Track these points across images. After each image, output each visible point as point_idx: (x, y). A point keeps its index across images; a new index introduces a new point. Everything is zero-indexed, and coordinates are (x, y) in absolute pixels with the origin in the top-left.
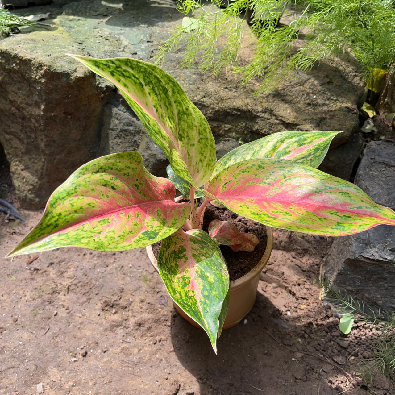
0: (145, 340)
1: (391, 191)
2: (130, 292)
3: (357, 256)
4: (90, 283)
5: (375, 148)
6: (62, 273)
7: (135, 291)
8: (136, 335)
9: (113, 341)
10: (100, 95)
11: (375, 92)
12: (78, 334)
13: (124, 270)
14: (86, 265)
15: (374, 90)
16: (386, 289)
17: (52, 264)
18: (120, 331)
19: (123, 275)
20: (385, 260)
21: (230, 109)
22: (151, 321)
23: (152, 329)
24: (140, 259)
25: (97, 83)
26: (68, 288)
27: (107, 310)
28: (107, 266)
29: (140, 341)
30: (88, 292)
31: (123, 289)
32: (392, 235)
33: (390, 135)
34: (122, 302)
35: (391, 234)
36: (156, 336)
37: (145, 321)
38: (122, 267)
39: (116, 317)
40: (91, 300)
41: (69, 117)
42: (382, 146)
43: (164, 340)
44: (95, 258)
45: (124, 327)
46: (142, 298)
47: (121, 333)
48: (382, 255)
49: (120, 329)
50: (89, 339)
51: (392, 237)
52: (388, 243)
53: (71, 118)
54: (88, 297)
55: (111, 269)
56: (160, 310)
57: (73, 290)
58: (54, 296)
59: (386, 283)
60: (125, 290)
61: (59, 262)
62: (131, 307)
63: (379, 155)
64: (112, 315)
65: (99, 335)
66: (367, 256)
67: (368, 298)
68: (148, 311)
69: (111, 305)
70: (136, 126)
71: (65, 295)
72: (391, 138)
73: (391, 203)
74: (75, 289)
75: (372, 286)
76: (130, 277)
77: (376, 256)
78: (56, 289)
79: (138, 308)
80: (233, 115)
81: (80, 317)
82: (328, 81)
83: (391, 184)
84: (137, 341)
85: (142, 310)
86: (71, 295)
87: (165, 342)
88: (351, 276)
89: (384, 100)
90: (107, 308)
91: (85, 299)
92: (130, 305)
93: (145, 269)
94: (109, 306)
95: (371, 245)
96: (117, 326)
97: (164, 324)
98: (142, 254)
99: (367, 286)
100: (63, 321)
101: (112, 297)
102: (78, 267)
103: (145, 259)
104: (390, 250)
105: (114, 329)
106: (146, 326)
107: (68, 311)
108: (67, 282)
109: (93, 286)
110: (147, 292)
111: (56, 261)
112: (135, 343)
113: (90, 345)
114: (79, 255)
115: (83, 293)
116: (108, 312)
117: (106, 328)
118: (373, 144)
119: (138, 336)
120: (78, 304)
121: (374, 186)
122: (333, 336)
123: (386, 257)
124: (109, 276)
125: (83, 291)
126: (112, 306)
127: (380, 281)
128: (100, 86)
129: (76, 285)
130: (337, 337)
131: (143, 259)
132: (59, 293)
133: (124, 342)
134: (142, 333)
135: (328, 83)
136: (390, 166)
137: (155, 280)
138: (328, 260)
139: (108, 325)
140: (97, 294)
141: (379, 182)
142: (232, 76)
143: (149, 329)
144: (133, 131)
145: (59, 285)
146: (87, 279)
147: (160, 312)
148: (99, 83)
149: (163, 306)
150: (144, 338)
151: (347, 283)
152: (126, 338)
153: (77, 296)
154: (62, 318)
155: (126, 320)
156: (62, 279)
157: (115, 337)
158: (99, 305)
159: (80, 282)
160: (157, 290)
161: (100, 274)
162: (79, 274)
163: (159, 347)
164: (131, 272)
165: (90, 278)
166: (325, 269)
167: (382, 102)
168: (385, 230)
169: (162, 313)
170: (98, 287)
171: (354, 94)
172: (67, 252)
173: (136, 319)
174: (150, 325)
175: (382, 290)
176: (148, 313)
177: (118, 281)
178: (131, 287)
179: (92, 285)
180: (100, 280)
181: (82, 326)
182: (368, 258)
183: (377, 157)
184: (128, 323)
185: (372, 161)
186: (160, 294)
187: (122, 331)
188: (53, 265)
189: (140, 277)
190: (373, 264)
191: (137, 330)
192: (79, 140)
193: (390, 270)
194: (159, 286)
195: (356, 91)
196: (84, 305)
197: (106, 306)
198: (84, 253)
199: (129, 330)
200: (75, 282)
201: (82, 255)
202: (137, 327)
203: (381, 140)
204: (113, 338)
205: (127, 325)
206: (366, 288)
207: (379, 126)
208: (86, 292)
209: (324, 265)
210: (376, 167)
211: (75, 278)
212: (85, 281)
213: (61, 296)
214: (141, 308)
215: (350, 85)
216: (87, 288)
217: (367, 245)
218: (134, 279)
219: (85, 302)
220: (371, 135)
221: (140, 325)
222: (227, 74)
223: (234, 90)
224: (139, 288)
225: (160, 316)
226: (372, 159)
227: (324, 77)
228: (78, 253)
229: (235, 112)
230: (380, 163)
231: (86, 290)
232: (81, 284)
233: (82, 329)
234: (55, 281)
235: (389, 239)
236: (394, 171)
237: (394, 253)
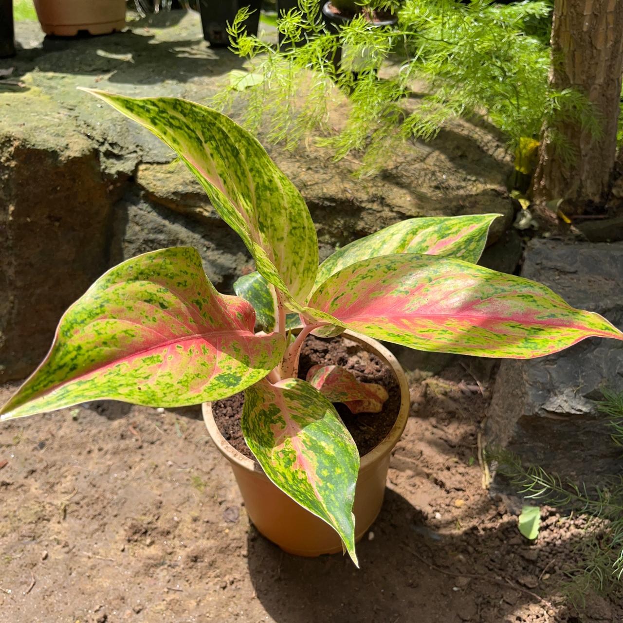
0: (207, 583)
2: (173, 507)
3: (537, 410)
4: (102, 498)
5: (539, 249)
6: (52, 486)
7: (182, 504)
8: (191, 577)
9: (150, 591)
10: (108, 186)
11: (524, 173)
12: (89, 587)
13: (159, 472)
14: (94, 468)
15: (522, 170)
16: (584, 460)
17: (33, 472)
18: (162, 574)
19: (159, 481)
20: (578, 413)
21: (319, 198)
22: (214, 550)
23: (217, 564)
24: (184, 450)
25: (103, 167)
26: (65, 511)
27: (136, 541)
28: (130, 468)
29: (198, 587)
30: (100, 514)
31: (161, 503)
32: (584, 374)
33: (557, 230)
34: (161, 525)
35: (582, 372)
36: (225, 575)
37: (204, 552)
38: (157, 466)
39: (153, 551)
40: (107, 527)
41: (57, 224)
42: (550, 246)
43: (240, 580)
44: (108, 456)
45: (169, 566)
46: (195, 514)
47: (164, 576)
48: (573, 404)
49: (162, 570)
50: (108, 593)
51: (585, 376)
52: (581, 386)
53: (60, 226)
54: (101, 522)
55: (137, 473)
56: (227, 531)
57: (73, 512)
58: (40, 525)
59: (582, 451)
60: (164, 504)
61: (46, 467)
62: (177, 532)
63: (547, 258)
64: (146, 548)
65: (126, 584)
66: (552, 409)
68: (207, 535)
69: (144, 530)
70: (169, 233)
71: (59, 523)
72: (559, 235)
74: (77, 511)
75: (561, 458)
76: (171, 481)
77: (565, 408)
78: (44, 513)
79: (190, 531)
80: (323, 208)
81: (89, 558)
82: (460, 153)
84: (193, 587)
85: (197, 534)
86: (71, 521)
87: (241, 583)
88: (528, 445)
89: (539, 184)
90: (136, 537)
91: (95, 525)
92: (176, 527)
93: (195, 467)
94: (141, 533)
95: (556, 391)
96: (156, 566)
97: (236, 554)
98: (187, 443)
99: (554, 459)
100: (60, 567)
101: (143, 518)
102: (79, 473)
103: (194, 451)
104: (584, 397)
105: (151, 571)
106: (207, 560)
107: (66, 549)
108: (61, 500)
109: (108, 503)
110: (203, 504)
111: (39, 466)
112: (190, 590)
113: (110, 604)
114: (80, 454)
115: (91, 517)
116: (138, 543)
117: (136, 570)
118: (536, 242)
119: (194, 578)
120: (84, 536)
122: (512, 546)
123: (579, 407)
124: (135, 484)
125: (92, 512)
126: (145, 533)
127: (575, 449)
128: (107, 171)
129: (78, 503)
130: (519, 545)
131: (190, 452)
132: (48, 520)
133: (171, 592)
134: (201, 573)
135: (461, 156)
136: (566, 273)
137: (214, 483)
138: (489, 425)
139: (141, 564)
140: (116, 516)
142: (316, 151)
143: (212, 564)
144: (164, 240)
145: (47, 506)
146: (96, 491)
147: (227, 535)
148: (106, 168)
149: (231, 525)
150: (205, 581)
151: (524, 456)
152: (174, 585)
153: (81, 522)
154: (57, 562)
155: (170, 554)
156: (53, 495)
157: (155, 584)
158: (122, 534)
159: (84, 498)
160: (220, 500)
161: (119, 481)
162: (83, 484)
163: (231, 593)
164: (171, 474)
165: (101, 490)
166: (486, 440)
167: (536, 186)
168: (573, 367)
169: (231, 536)
170: (117, 503)
171: (500, 172)
172: (58, 451)
173: (188, 550)
174: (213, 558)
175: (578, 462)
176: (208, 539)
177: (152, 491)
178: (175, 498)
179: (106, 501)
180: (120, 492)
181: (94, 572)
182: (553, 413)
183: (544, 262)
184: (175, 559)
185: (538, 267)
186: (224, 506)
187: (165, 573)
188: (34, 475)
189: (188, 480)
190: (562, 421)
191: (191, 568)
192: (74, 261)
193: (587, 430)
194: (222, 492)
195: (502, 168)
196: (95, 536)
197: (135, 533)
198: (88, 449)
199: (178, 569)
200: (77, 499)
201: (85, 452)
202: (192, 564)
203: (545, 238)
204: (150, 586)
205: (173, 563)
206: (554, 462)
207: (540, 218)
208: (97, 513)
209: (483, 435)
210: (546, 275)
211: (75, 492)
212: (93, 496)
213: (53, 525)
214: (195, 531)
215: (493, 159)
216: (98, 507)
217: (549, 391)
218: (177, 484)
219: (97, 530)
220: (530, 232)
221: (196, 559)
222: (308, 149)
223: (322, 171)
224: (188, 499)
225: (229, 542)
226: (537, 264)
227: (454, 149)
228: (78, 451)
229: (327, 203)
230: (550, 269)
231: (96, 511)
232: (86, 500)
233: (94, 577)
234: (41, 500)
235: (581, 380)
236: (572, 279)
237: (591, 401)
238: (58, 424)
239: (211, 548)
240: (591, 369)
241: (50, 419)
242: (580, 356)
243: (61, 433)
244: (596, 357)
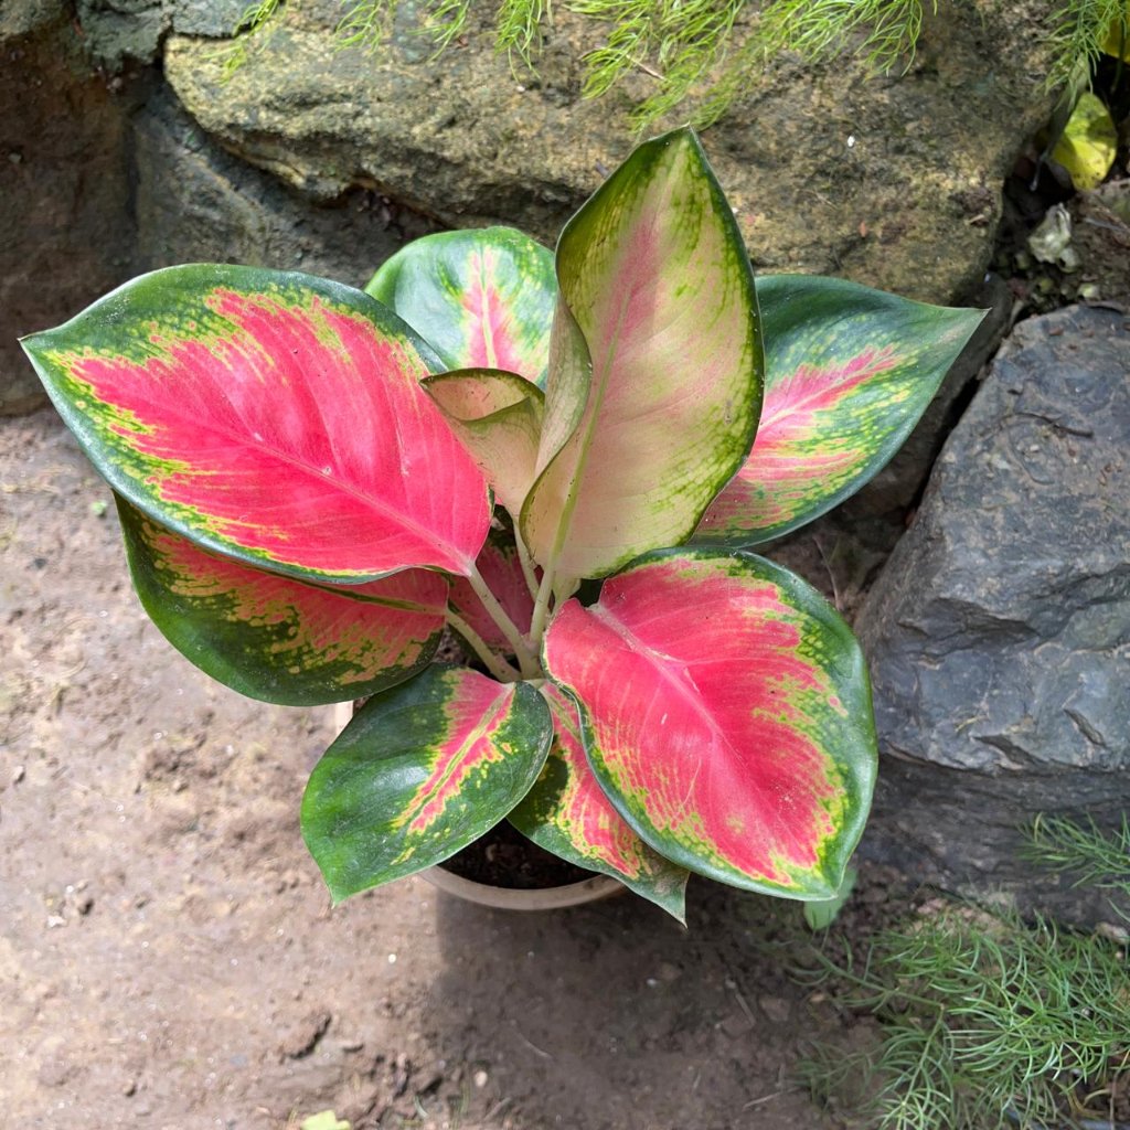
0: (255, 878)
2: (230, 726)
4: (123, 682)
5: (1031, 351)
6: (48, 646)
7: (246, 722)
8: (231, 862)
9: (166, 873)
10: (109, 81)
12: (76, 845)
14: (119, 622)
15: (1128, 59)
17: (20, 613)
18: (189, 846)
20: (955, 765)
21: (534, 180)
22: (273, 826)
23: (276, 850)
25: (88, 43)
26: (60, 699)
27: (159, 779)
29: (236, 882)
30: (115, 714)
31: (211, 715)
32: (996, 692)
33: (1118, 284)
34: (205, 758)
35: (995, 686)
36: (286, 869)
39: (183, 803)
40: (122, 740)
41: (15, 158)
42: (1067, 340)
43: (305, 885)
45: (201, 835)
46: (262, 747)
47: (191, 853)
48: (950, 750)
49: (190, 840)
50: (102, 862)
51: (996, 697)
52: (979, 717)
53: (22, 161)
54: (115, 731)
57: (73, 702)
58: (20, 718)
59: (961, 809)
60: (217, 717)
61: (42, 610)
62: (226, 776)
63: (1038, 382)
64: (173, 795)
65: (132, 852)
66: (902, 748)
67: (908, 835)
68: (272, 791)
69: (171, 765)
70: (226, 209)
71: (49, 719)
74: (79, 701)
75: (919, 809)
77: (930, 753)
78: (25, 700)
79: (248, 778)
80: (543, 203)
81: (85, 793)
82: (920, 62)
83: (1030, 522)
84: (231, 881)
85: (258, 786)
86: (67, 722)
87: (309, 888)
90: (158, 773)
91: (102, 736)
92: (226, 765)
94: (166, 766)
95: (921, 719)
96: (182, 831)
99: (905, 806)
100: (39, 800)
101: (178, 737)
102: (94, 628)
104: (977, 739)
105: (172, 839)
106: (260, 840)
107: (52, 770)
108: (59, 677)
109: (134, 693)
110: (279, 730)
111: (32, 605)
112: (226, 884)
113: (102, 881)
114: (101, 589)
115: (101, 716)
116: (161, 784)
117: (149, 832)
118: (1033, 329)
119: (237, 865)
120: (83, 751)
122: (784, 926)
123: (960, 756)
125: (103, 709)
126: (175, 768)
127: (946, 803)
128: (97, 52)
129: (84, 687)
130: (794, 929)
132: (33, 712)
133: (196, 882)
134: (248, 857)
135: (919, 73)
139: (157, 825)
140: (139, 722)
141: (990, 514)
142: (567, 26)
143: (266, 849)
145: (35, 685)
146: (118, 668)
148: (95, 43)
150: (252, 873)
152: (204, 869)
153: (81, 723)
154: (35, 792)
155: (208, 813)
156: (48, 665)
157: (174, 862)
158: (141, 760)
159: (94, 678)
160: (310, 726)
162: (98, 650)
163: (289, 904)
165: (124, 665)
168: (980, 673)
170: (148, 696)
171: (1008, 129)
172: (66, 577)
173: (237, 812)
174: (269, 839)
175: (949, 823)
176: (274, 798)
179: (130, 689)
180: (155, 674)
181: (88, 820)
183: (1031, 389)
184: (212, 825)
185: (1011, 401)
187: (191, 846)
188: (23, 619)
190: (921, 767)
191: (233, 847)
192: (68, 229)
193: (974, 787)
195: (1020, 111)
196: (100, 754)
197: (157, 766)
198: (113, 584)
199: (215, 843)
200: (84, 676)
201: (108, 588)
202: (234, 842)
203: (1080, 299)
204: (167, 864)
205: (208, 831)
206: (904, 810)
207: (1087, 245)
208: (110, 711)
210: (1015, 431)
211: (82, 664)
212: (111, 677)
213: (39, 723)
214: (256, 780)
215: (1004, 81)
216: (115, 699)
217: (909, 713)
219: (103, 745)
220: (1054, 275)
223: (560, 98)
226: (1013, 392)
228: (99, 582)
229: (549, 194)
230: (1032, 416)
231: (109, 706)
232: (97, 684)
233: (87, 828)
234: (26, 671)
235: (984, 705)
236: (1072, 453)
237: (992, 748)
238: (74, 521)
239: (270, 821)
240: (1015, 686)
241: (61, 509)
242: (1004, 651)
243: (75, 542)
244: (1033, 663)
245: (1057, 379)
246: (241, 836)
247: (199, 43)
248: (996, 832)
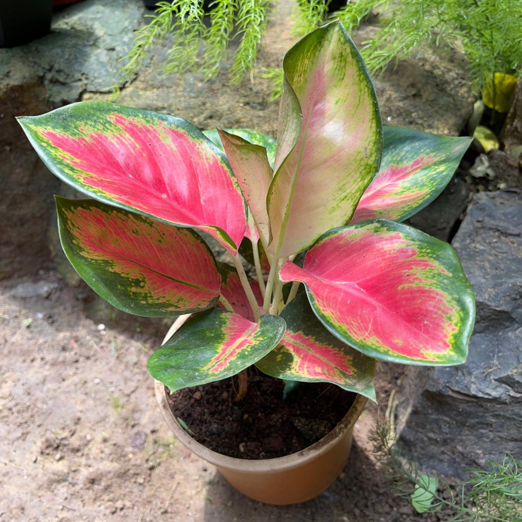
0: (100, 506)
1: (499, 281)
2: (89, 425)
3: (441, 387)
4: (32, 406)
5: (484, 204)
7: (98, 422)
8: (86, 497)
9: (48, 506)
11: (500, 111)
13: (86, 387)
14: (33, 377)
15: (497, 108)
16: (492, 441)
18: (62, 490)
19: (83, 397)
20: (486, 397)
22: (111, 475)
23: (113, 489)
24: (114, 369)
25: (47, 96)
27: (48, 454)
28: (64, 380)
29: (90, 509)
30: (26, 423)
31: (79, 419)
32: (500, 354)
33: (515, 182)
34: (75, 442)
35: (499, 352)
36: (117, 500)
37: (102, 475)
38: (85, 382)
39: (61, 467)
40: (29, 436)
41: (8, 148)
42: (498, 201)
43: (129, 508)
44: (47, 367)
45: (70, 483)
46: (106, 434)
47: (63, 493)
48: (482, 387)
49: (63, 487)
50: (12, 502)
51: (501, 356)
52: (494, 368)
53: (10, 150)
54: (25, 431)
55: (68, 386)
56: (131, 456)
59: (491, 431)
60: (82, 421)
62: (86, 451)
63: (490, 216)
64: (55, 462)
65: (29, 495)
66: (456, 389)
67: (462, 454)
68: (111, 458)
69: (55, 445)
72: (517, 187)
73: (499, 301)
74: (7, 417)
75: (468, 435)
76: (94, 399)
77: (472, 389)
79: (98, 451)
81: (6, 464)
82: (414, 92)
83: (502, 267)
84: (86, 508)
85: (103, 455)
87: (131, 510)
88: (433, 417)
89: (512, 125)
90: (47, 451)
91: (18, 434)
92: (86, 445)
93: (119, 388)
94: (53, 447)
95: (465, 371)
96: (59, 482)
97: (133, 480)
98: (118, 362)
99: (460, 435)
101: (61, 432)
102: (19, 380)
103: (123, 371)
104: (496, 380)
105: (53, 487)
106: (103, 483)
109: (37, 412)
110: (116, 425)
112: (82, 510)
113: (11, 512)
114: (24, 361)
115: (18, 424)
116: (49, 457)
117: (40, 483)
118: (483, 197)
119: (89, 499)
120: (6, 442)
121: (472, 271)
122: (402, 514)
123: (488, 391)
124: (63, 397)
125: (20, 420)
126: (58, 447)
127: (482, 428)
128: (51, 99)
129: (10, 409)
130: (408, 515)
131: (120, 371)
133: (65, 510)
134: (96, 494)
135: (414, 96)
136: (507, 235)
137: (130, 407)
138: (404, 383)
139: (45, 479)
140: (39, 426)
141: (482, 263)
142: (261, 84)
143: (107, 488)
146: (30, 399)
147: (130, 460)
148: (51, 96)
149: (136, 450)
150: (98, 503)
151: (428, 427)
152: (70, 502)
153: (7, 428)
155: (75, 471)
157: (53, 500)
158: (40, 444)
159: (16, 405)
160: (132, 423)
161: (51, 392)
162: (19, 391)
163: (118, 519)
164: (96, 392)
165: (34, 398)
166: (398, 398)
167: (508, 127)
168: (490, 345)
169: (132, 462)
170: (45, 413)
171: (456, 115)
172: (6, 356)
173: (91, 470)
174: (109, 482)
175: (485, 442)
176: (112, 461)
177: (76, 405)
178: (92, 416)
179: (36, 410)
180: (49, 402)
181: (6, 479)
182: (458, 392)
183: (487, 219)
184: (76, 477)
185: (479, 225)
186: (136, 430)
187: (64, 490)
189: (109, 400)
190: (468, 402)
191: (88, 489)
192: (28, 184)
193: (497, 413)
194: (136, 416)
195: (460, 110)
196: (16, 444)
197: (47, 447)
198: (32, 357)
199: (77, 488)
200: (11, 404)
201: (28, 360)
202: (88, 485)
203: (499, 189)
204: (49, 501)
205: (74, 481)
206: (459, 437)
207: (497, 167)
208: (23, 421)
209: (397, 392)
210: (483, 235)
211: (10, 398)
212: (25, 403)
214: (102, 452)
215: (451, 100)
216: (27, 415)
218: (98, 402)
219: (18, 438)
220: (484, 182)
222: (252, 81)
223: (259, 107)
224: (103, 419)
225: (130, 467)
226: (479, 221)
227: (408, 87)
228: (23, 358)
230: (490, 229)
231: (23, 418)
232: (19, 407)
233: (5, 483)
235: (495, 362)
236: (513, 243)
237: (504, 385)
238: (14, 330)
239: (109, 472)
240: (510, 350)
241: (7, 325)
242: (500, 333)
243: (13, 339)
244: (517, 337)
245: (498, 213)
246: (93, 481)
247: (98, 95)
248: (511, 445)
